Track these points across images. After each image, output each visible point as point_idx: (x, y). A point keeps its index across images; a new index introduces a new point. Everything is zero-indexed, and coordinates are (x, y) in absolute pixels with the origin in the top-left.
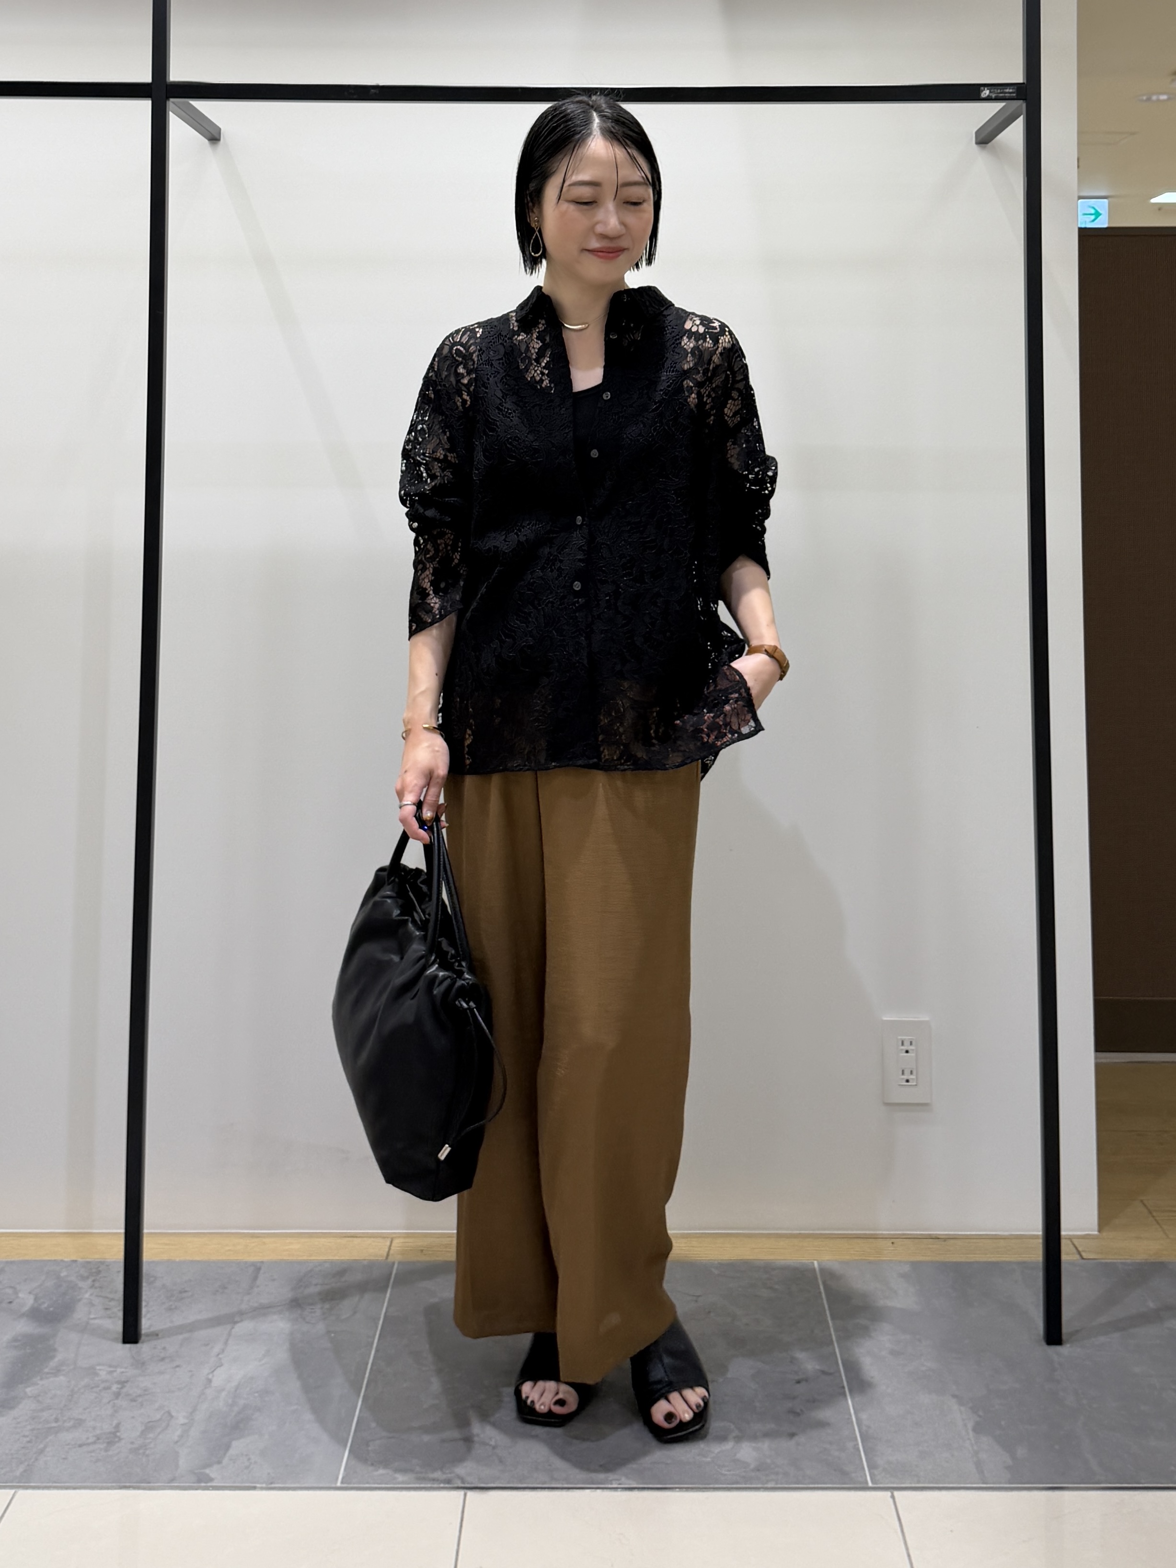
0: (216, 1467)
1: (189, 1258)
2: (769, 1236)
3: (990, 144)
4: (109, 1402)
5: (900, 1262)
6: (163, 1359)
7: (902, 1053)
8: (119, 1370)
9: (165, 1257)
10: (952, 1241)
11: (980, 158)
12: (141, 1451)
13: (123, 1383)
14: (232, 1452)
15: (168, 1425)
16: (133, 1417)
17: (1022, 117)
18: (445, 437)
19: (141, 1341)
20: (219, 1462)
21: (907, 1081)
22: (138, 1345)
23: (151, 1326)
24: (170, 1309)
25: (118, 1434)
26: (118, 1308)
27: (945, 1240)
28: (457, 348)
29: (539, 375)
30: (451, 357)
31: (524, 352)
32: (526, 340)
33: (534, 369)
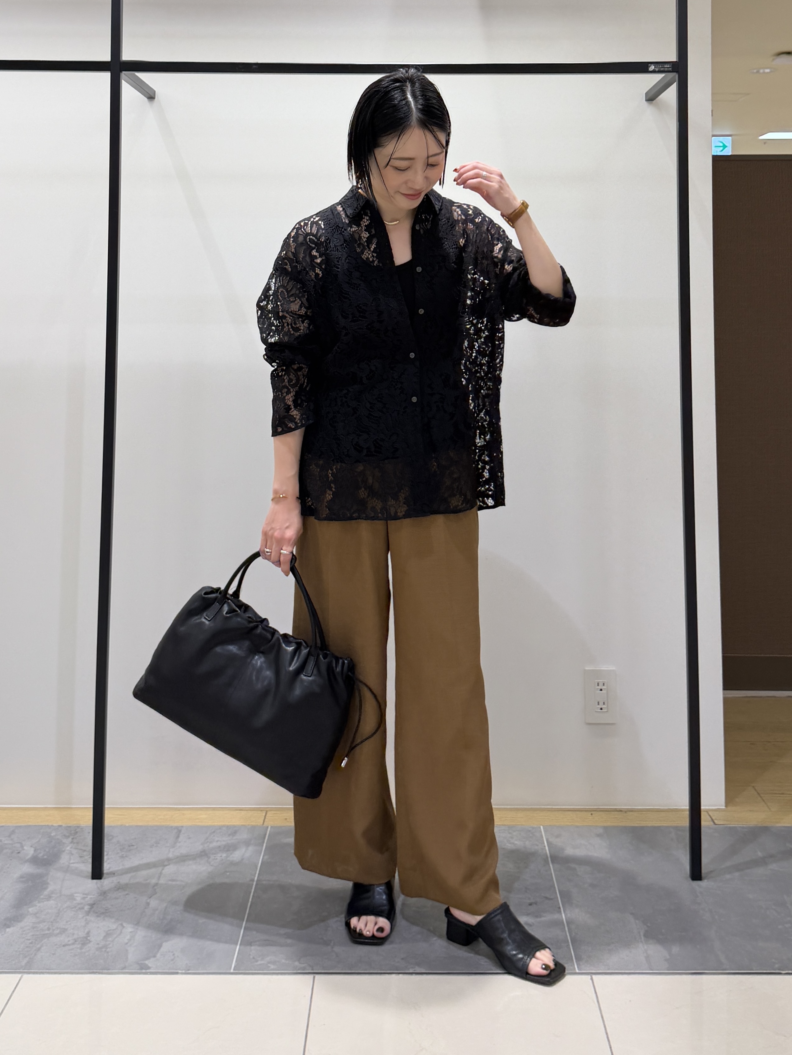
0: (152, 959)
1: (135, 824)
2: (511, 810)
3: (654, 101)
4: (83, 918)
5: (596, 826)
6: (117, 890)
7: (598, 691)
8: (89, 897)
9: (119, 823)
10: (631, 813)
11: (649, 110)
12: (104, 950)
13: (91, 905)
14: (162, 949)
15: (121, 932)
16: (98, 927)
17: (675, 83)
19: (103, 878)
20: (154, 956)
21: (601, 709)
22: (102, 880)
23: (110, 868)
24: (122, 857)
25: (89, 938)
26: (89, 857)
27: (626, 812)
28: (309, 237)
29: (371, 257)
30: (304, 243)
31: (358, 240)
32: (357, 231)
33: (368, 252)
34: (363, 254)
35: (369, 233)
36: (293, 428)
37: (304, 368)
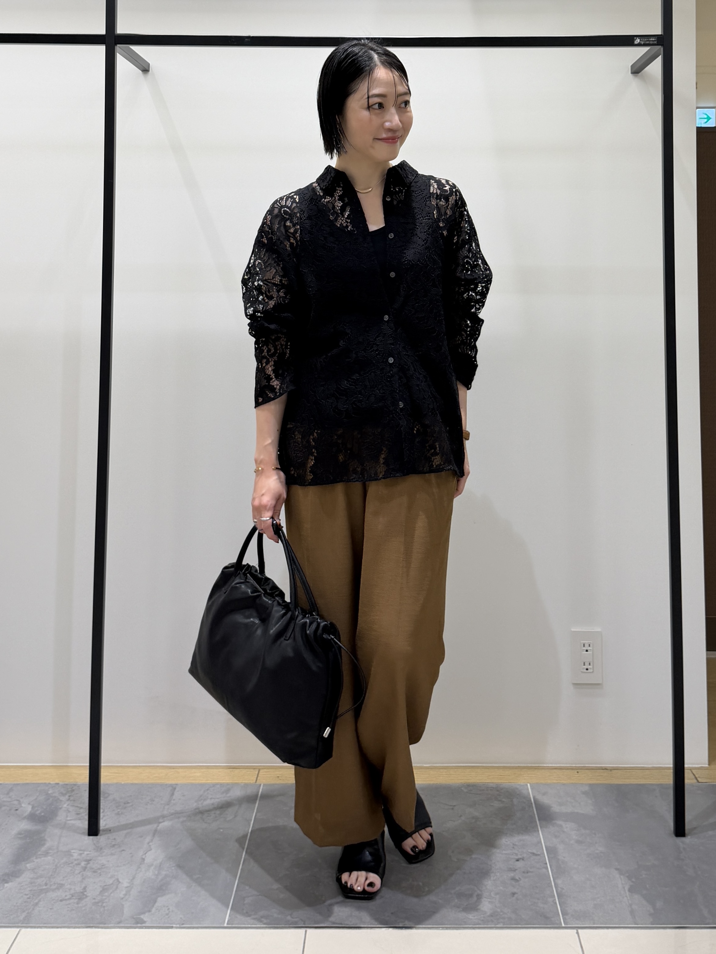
0: (147, 914)
1: (129, 782)
2: (499, 768)
3: (640, 74)
4: (79, 873)
5: (582, 784)
6: (114, 846)
7: (584, 652)
8: (86, 853)
9: (115, 781)
10: (616, 771)
11: (634, 82)
12: (100, 904)
13: (88, 861)
14: (158, 904)
15: (117, 888)
16: (95, 883)
17: (660, 56)
18: (280, 268)
19: (99, 835)
20: (150, 911)
21: (587, 669)
22: (98, 837)
23: (106, 825)
24: (118, 814)
25: (85, 893)
26: (85, 814)
27: (611, 770)
28: (283, 209)
29: (345, 223)
30: (279, 215)
31: (331, 209)
32: (331, 201)
33: (341, 219)
34: (337, 220)
35: (342, 202)
36: (273, 398)
37: (282, 338)
